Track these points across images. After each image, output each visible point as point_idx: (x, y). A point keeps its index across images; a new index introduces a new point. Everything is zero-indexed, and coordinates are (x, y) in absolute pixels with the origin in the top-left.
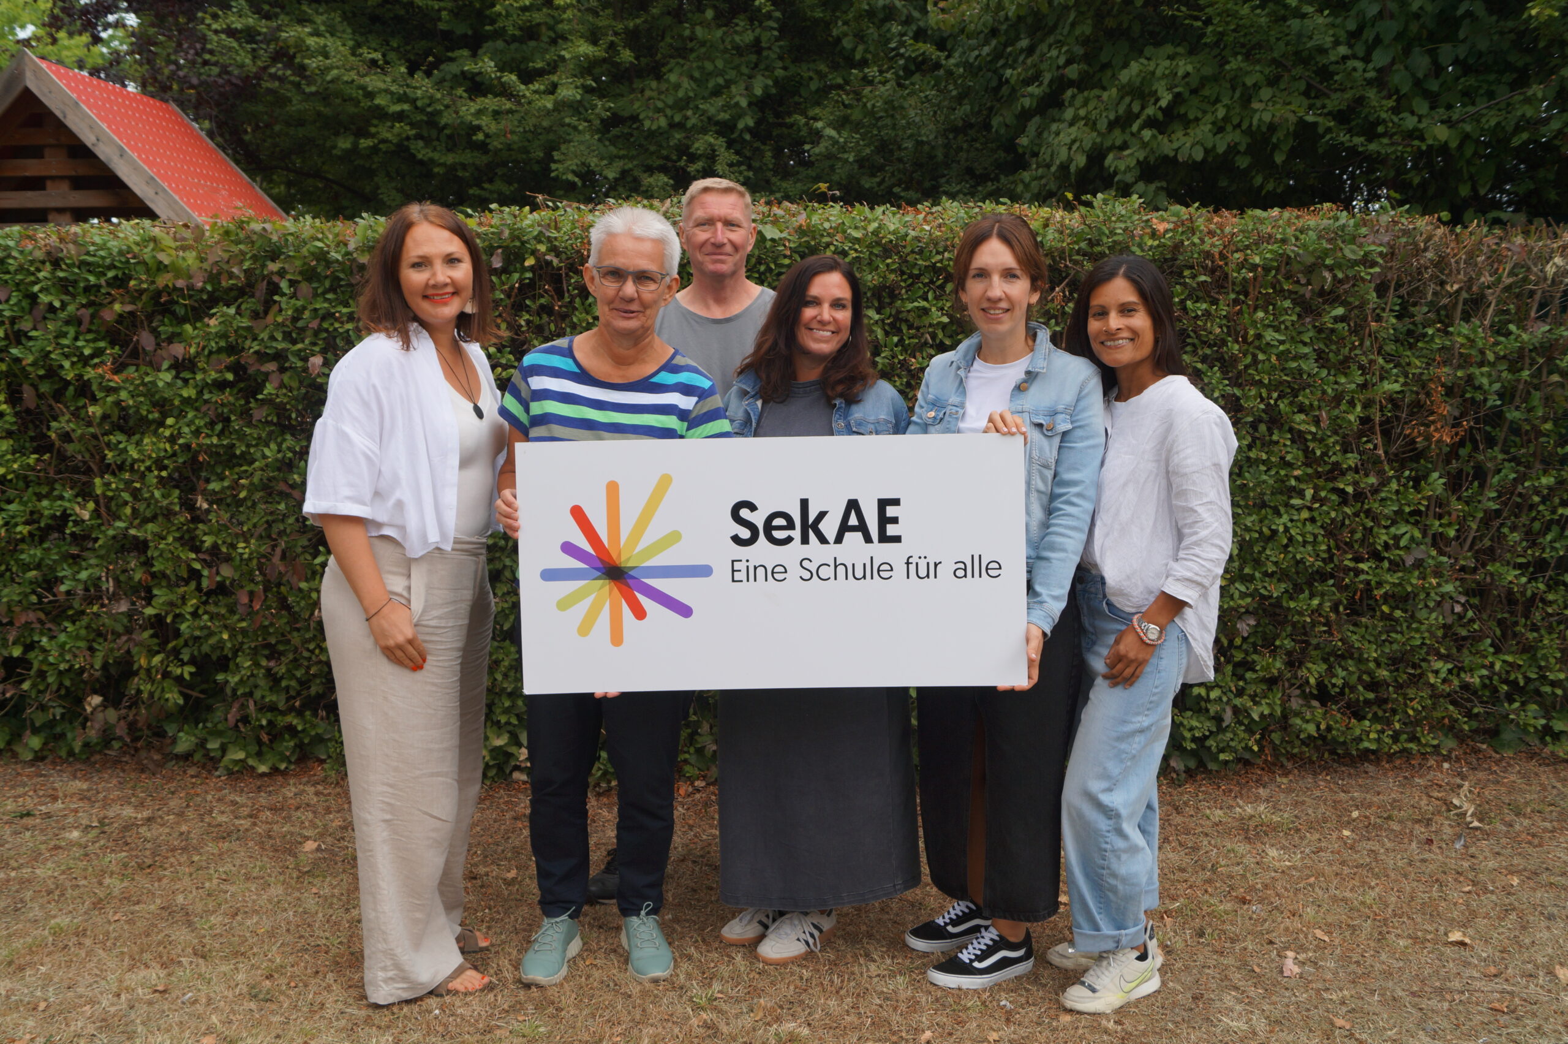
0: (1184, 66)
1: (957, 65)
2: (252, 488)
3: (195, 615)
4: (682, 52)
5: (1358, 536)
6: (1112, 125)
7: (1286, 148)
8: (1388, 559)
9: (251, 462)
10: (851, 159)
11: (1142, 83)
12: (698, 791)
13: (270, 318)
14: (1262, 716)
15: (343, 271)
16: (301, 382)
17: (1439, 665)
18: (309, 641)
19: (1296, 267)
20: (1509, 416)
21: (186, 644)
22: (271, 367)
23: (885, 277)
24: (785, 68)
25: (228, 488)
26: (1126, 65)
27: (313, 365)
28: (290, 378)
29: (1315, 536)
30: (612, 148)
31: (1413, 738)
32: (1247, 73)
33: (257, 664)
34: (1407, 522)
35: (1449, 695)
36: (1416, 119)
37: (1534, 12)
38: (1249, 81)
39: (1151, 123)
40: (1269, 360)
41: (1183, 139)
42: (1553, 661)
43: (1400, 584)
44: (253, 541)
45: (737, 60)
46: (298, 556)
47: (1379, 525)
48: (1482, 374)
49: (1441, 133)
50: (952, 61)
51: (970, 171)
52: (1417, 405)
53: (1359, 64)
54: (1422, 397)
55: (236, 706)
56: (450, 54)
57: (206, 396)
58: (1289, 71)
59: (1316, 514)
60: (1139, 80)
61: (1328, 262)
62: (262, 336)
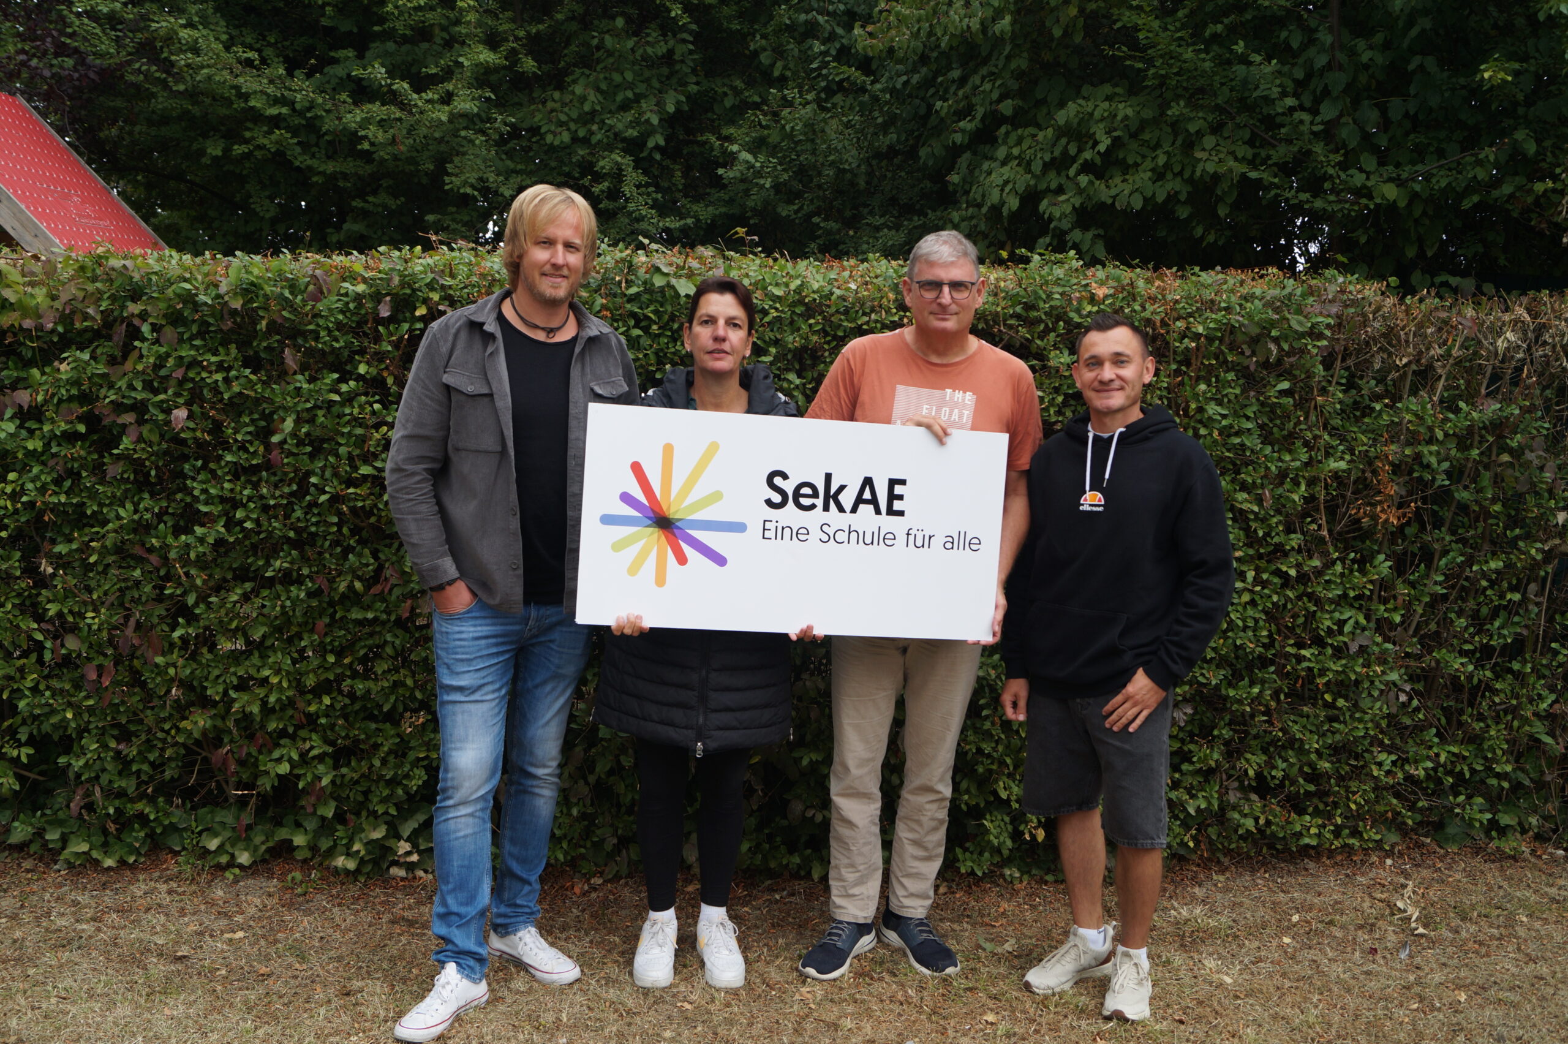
0: (1125, 110)
1: (882, 91)
2: (104, 552)
3: (35, 690)
4: (587, 61)
5: (1301, 620)
6: (1046, 166)
7: (1230, 200)
8: (1332, 645)
9: (105, 523)
10: (768, 186)
11: (1079, 124)
12: (595, 890)
13: (129, 365)
14: (1198, 810)
15: (213, 315)
16: (162, 436)
17: (1383, 757)
18: (164, 720)
19: (1240, 338)
20: (1456, 495)
21: (24, 722)
22: (129, 418)
23: (807, 339)
24: (697, 83)
25: (77, 550)
26: (1062, 105)
27: (177, 418)
28: (150, 431)
29: (1256, 621)
30: (509, 163)
31: (1355, 833)
32: (1190, 119)
33: (105, 746)
34: (1352, 606)
35: (1393, 786)
36: (1364, 176)
37: (1486, 75)
38: (1192, 128)
39: (1087, 168)
40: (1211, 434)
41: (1121, 186)
42: (1499, 752)
43: (1343, 672)
44: (103, 610)
45: (647, 73)
46: (153, 627)
47: (1322, 610)
48: (1431, 453)
49: (1390, 192)
50: (878, 86)
51: (893, 201)
52: (1362, 481)
53: (1306, 117)
54: (1368, 475)
55: (80, 792)
56: (332, 54)
57: (54, 450)
58: (1233, 119)
59: (1257, 598)
60: (1076, 121)
61: (1274, 333)
62: (119, 384)
